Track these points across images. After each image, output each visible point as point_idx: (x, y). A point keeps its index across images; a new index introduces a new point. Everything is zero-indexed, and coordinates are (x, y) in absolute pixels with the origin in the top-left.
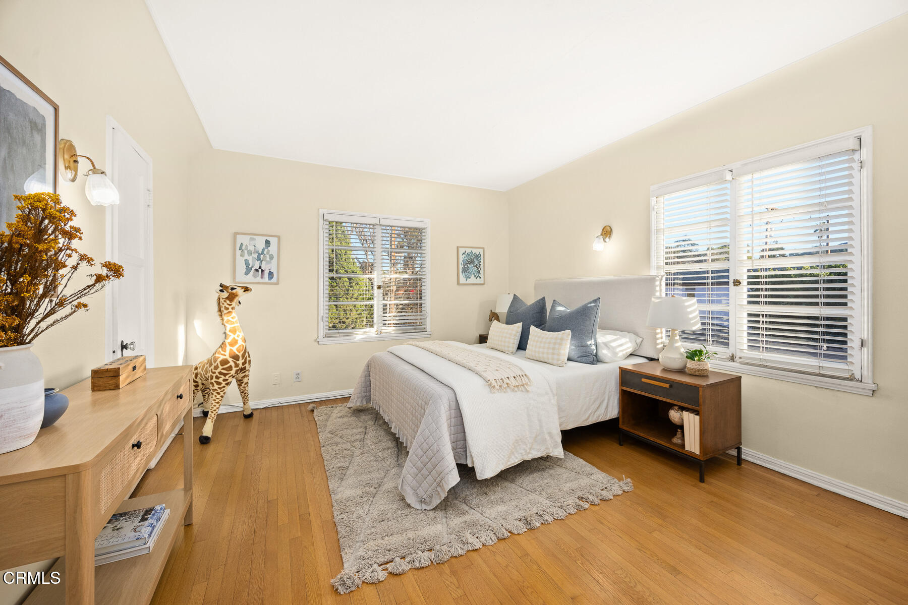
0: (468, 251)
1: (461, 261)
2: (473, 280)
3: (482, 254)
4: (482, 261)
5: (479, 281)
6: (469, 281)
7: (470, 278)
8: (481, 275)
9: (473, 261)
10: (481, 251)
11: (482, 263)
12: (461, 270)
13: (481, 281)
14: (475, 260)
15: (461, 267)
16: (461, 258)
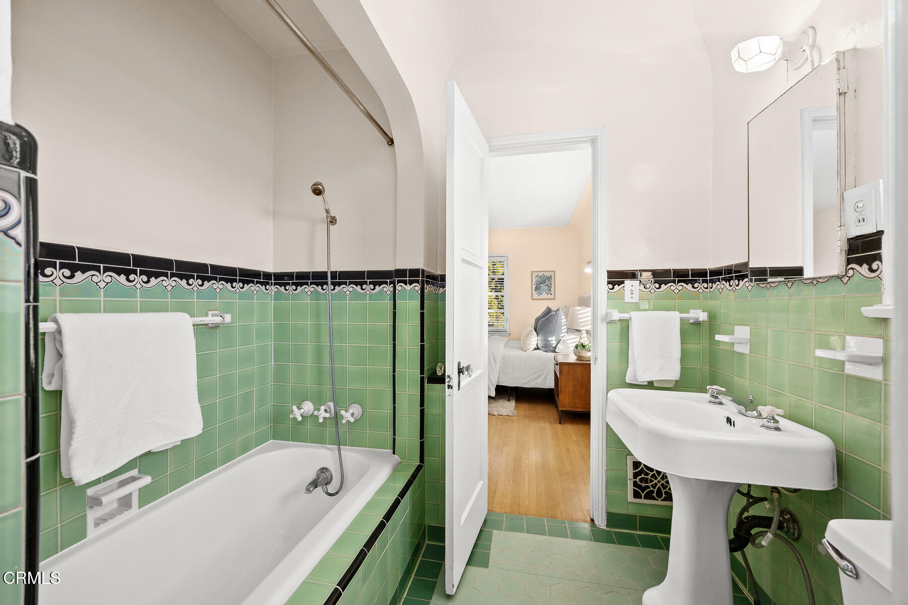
0: (540, 274)
1: (534, 282)
2: (544, 295)
3: (553, 276)
4: (553, 281)
5: (549, 296)
6: (541, 297)
7: (541, 294)
8: (552, 292)
9: (545, 282)
10: (552, 274)
11: (553, 283)
12: (534, 289)
13: (552, 297)
14: (547, 281)
15: (534, 287)
16: (535, 280)
